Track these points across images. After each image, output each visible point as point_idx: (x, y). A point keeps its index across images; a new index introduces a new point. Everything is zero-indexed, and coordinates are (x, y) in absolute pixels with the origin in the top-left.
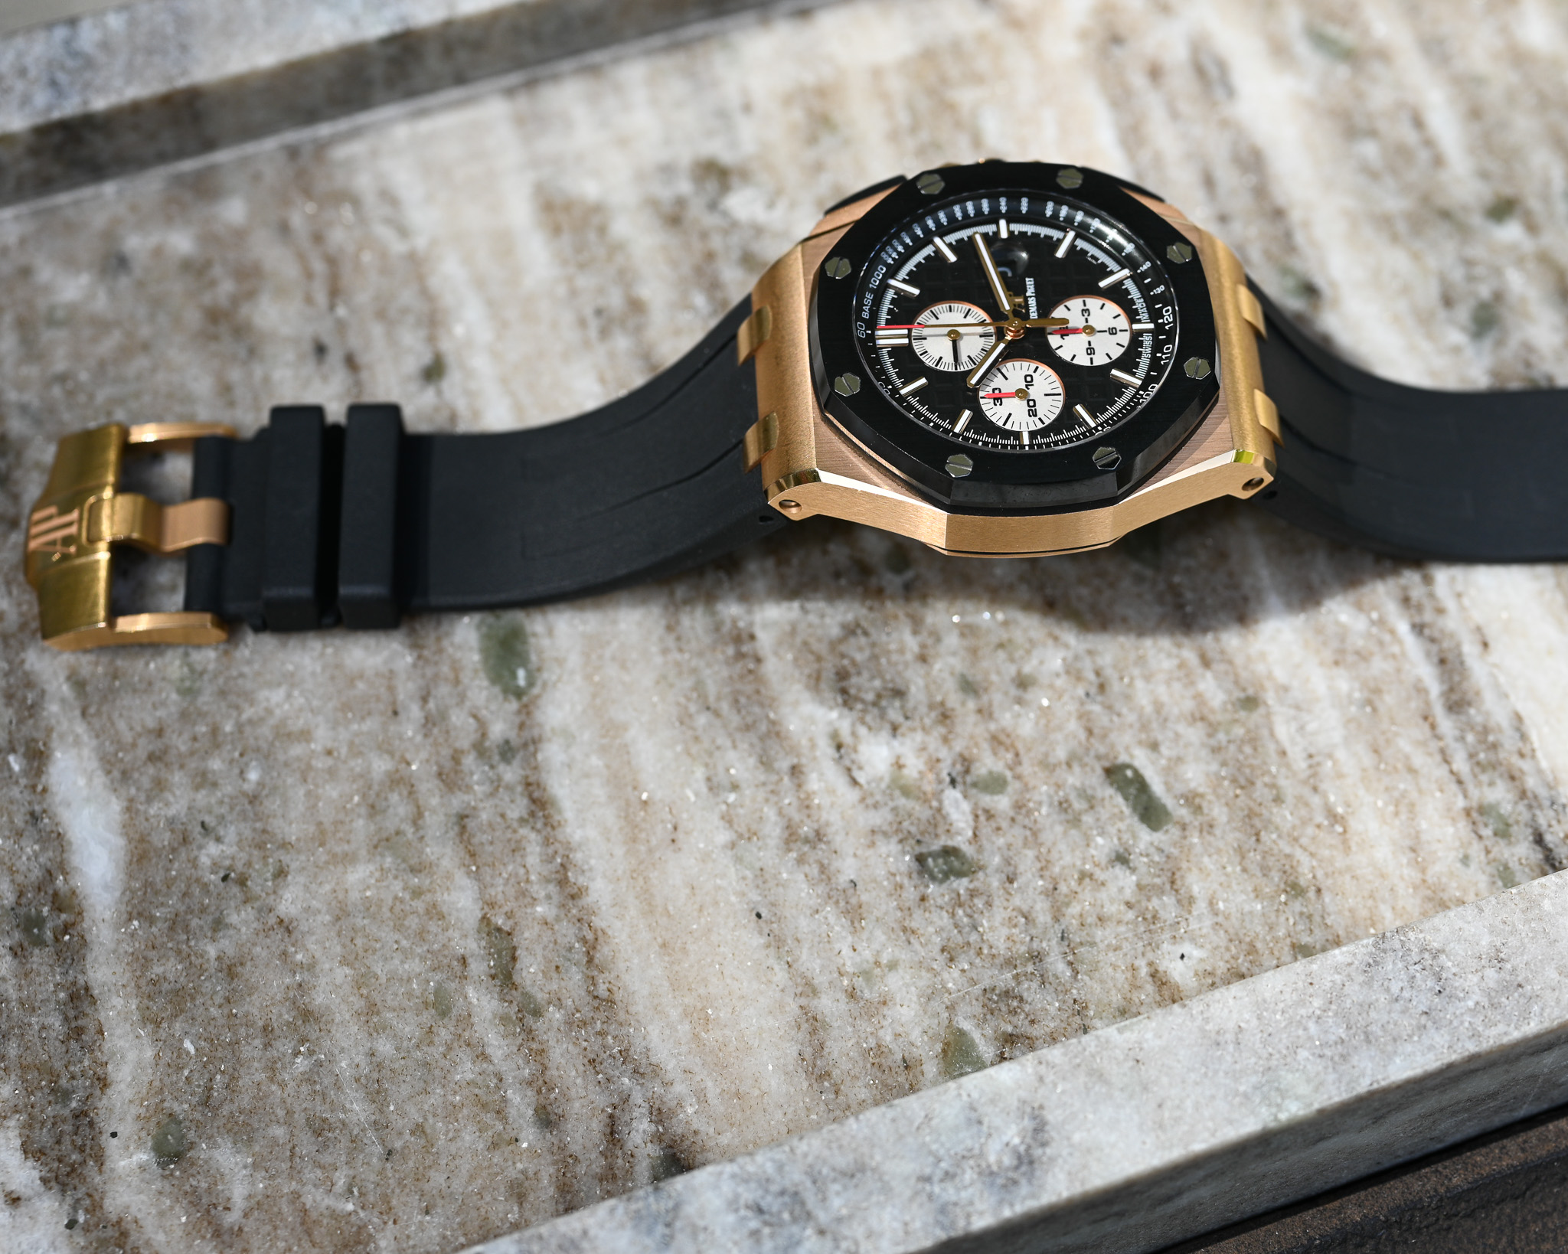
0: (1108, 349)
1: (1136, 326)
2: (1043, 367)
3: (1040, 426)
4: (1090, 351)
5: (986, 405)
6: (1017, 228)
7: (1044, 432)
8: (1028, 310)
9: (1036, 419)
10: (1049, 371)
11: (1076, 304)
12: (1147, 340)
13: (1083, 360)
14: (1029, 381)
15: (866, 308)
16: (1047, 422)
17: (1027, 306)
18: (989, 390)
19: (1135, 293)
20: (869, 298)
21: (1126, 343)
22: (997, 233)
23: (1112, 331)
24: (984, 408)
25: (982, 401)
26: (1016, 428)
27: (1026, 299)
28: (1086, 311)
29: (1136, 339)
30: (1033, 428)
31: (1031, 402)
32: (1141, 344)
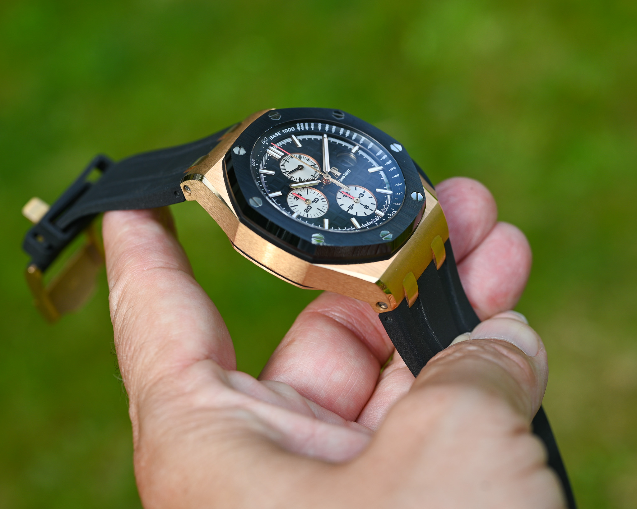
0: (360, 211)
1: (378, 212)
2: (325, 200)
3: (305, 216)
4: (351, 207)
5: (290, 196)
6: (361, 152)
7: (304, 219)
8: (339, 179)
9: (306, 214)
11: (361, 190)
12: (377, 218)
13: (344, 208)
14: (316, 200)
15: (274, 136)
16: (309, 217)
17: (340, 177)
18: (297, 193)
19: (388, 201)
20: (278, 134)
21: (368, 214)
22: (351, 149)
23: (367, 207)
25: (290, 194)
26: (295, 211)
27: (342, 175)
28: (362, 195)
29: (373, 215)
30: (302, 215)
31: (309, 208)
32: (374, 218)
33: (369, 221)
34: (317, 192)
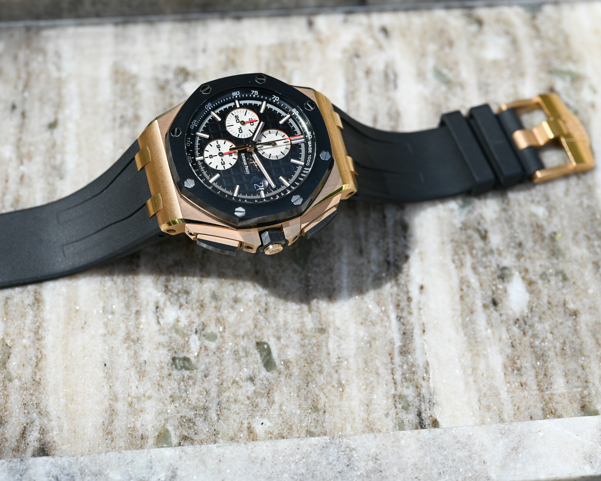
0: (211, 149)
1: (202, 158)
2: (237, 136)
3: (233, 112)
4: (218, 147)
5: (255, 117)
6: (257, 196)
7: (231, 109)
8: (246, 159)
9: (235, 115)
10: (234, 135)
11: (227, 166)
13: (221, 142)
14: (240, 130)
15: (310, 146)
16: (230, 114)
17: (247, 161)
18: (256, 124)
19: (205, 173)
20: (310, 151)
21: (205, 152)
22: (266, 193)
23: (211, 157)
25: (257, 119)
26: (242, 110)
27: (248, 164)
28: (223, 164)
29: (201, 153)
30: (236, 111)
31: (238, 121)
32: (199, 151)
33: (199, 146)
34: (246, 137)
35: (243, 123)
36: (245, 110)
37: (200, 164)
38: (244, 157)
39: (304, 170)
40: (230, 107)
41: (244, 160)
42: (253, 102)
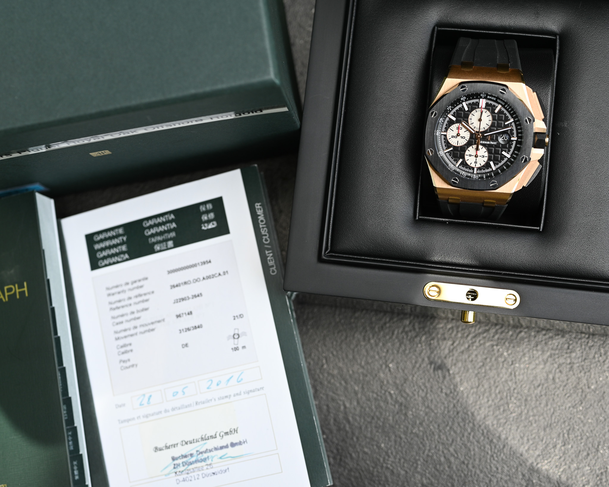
0: (470, 161)
1: (475, 169)
2: (466, 141)
3: (448, 138)
4: (470, 155)
5: (457, 125)
6: (514, 143)
9: (451, 137)
10: (465, 143)
11: (486, 154)
12: (471, 171)
13: (467, 153)
14: (463, 137)
15: (491, 97)
16: (449, 140)
17: (488, 141)
18: (462, 127)
19: (487, 171)
20: (495, 99)
21: (471, 165)
22: (513, 137)
23: (476, 162)
24: (456, 124)
25: (458, 124)
26: (448, 131)
27: (490, 141)
28: (483, 157)
29: (472, 168)
30: (448, 136)
31: (456, 137)
32: (470, 169)
33: (467, 168)
34: (469, 135)
35: (458, 135)
36: (449, 130)
37: (479, 172)
38: (484, 142)
39: (507, 107)
40: (444, 139)
41: (486, 142)
42: (446, 122)
